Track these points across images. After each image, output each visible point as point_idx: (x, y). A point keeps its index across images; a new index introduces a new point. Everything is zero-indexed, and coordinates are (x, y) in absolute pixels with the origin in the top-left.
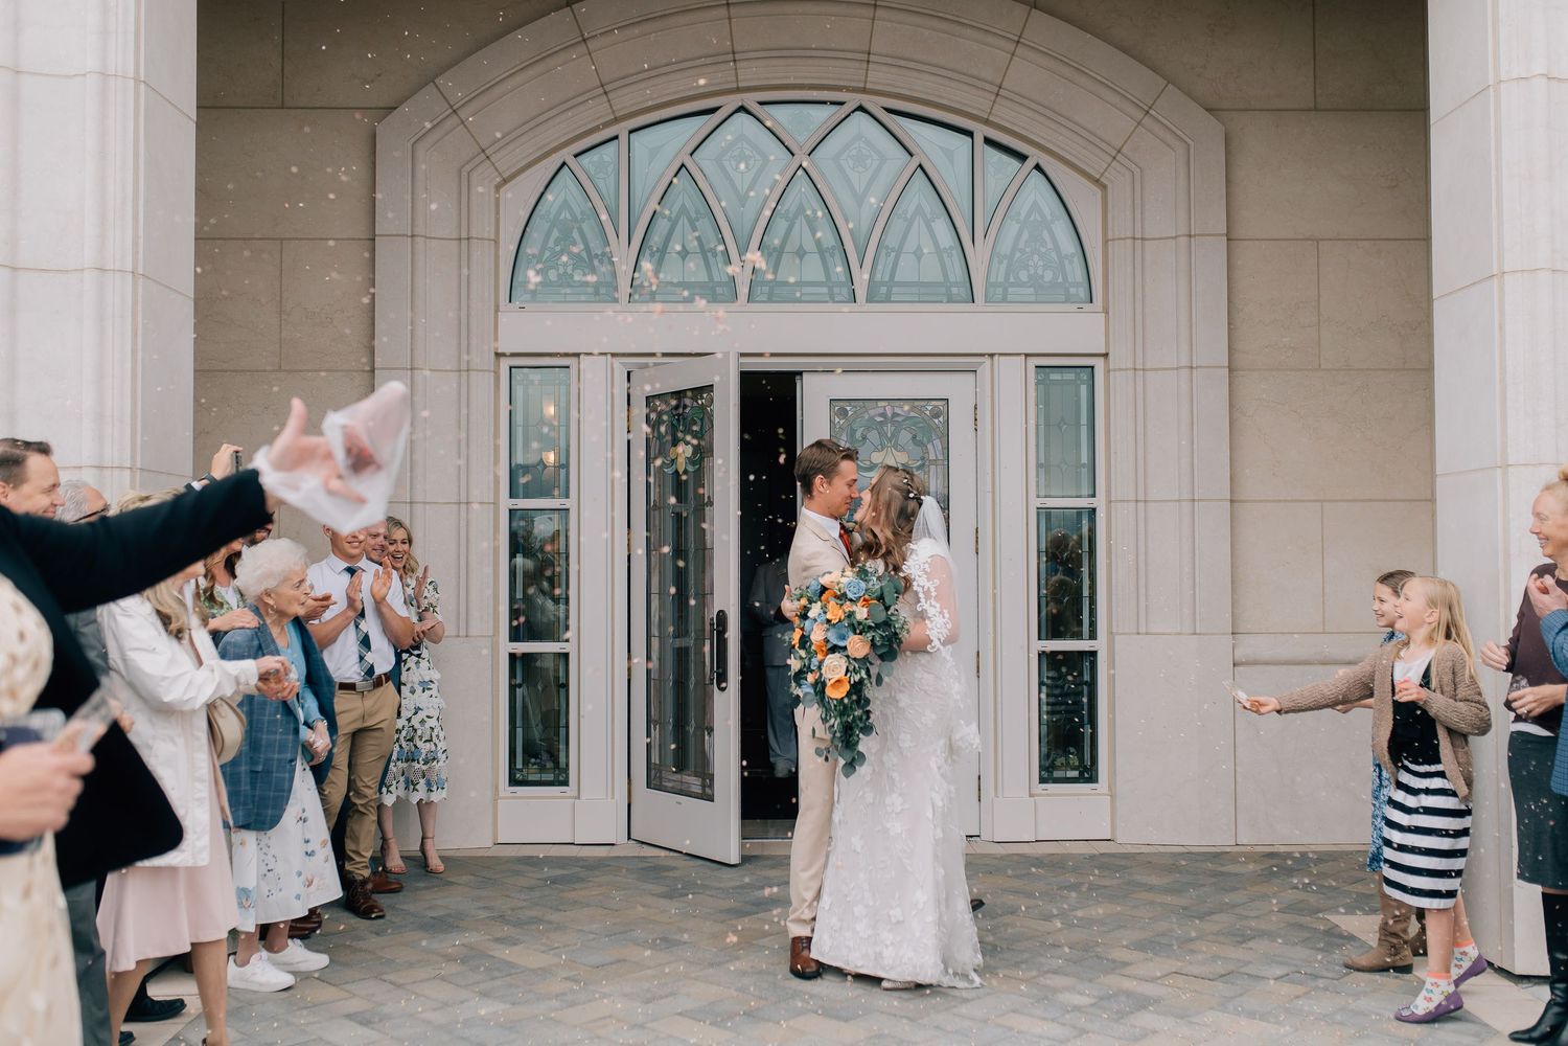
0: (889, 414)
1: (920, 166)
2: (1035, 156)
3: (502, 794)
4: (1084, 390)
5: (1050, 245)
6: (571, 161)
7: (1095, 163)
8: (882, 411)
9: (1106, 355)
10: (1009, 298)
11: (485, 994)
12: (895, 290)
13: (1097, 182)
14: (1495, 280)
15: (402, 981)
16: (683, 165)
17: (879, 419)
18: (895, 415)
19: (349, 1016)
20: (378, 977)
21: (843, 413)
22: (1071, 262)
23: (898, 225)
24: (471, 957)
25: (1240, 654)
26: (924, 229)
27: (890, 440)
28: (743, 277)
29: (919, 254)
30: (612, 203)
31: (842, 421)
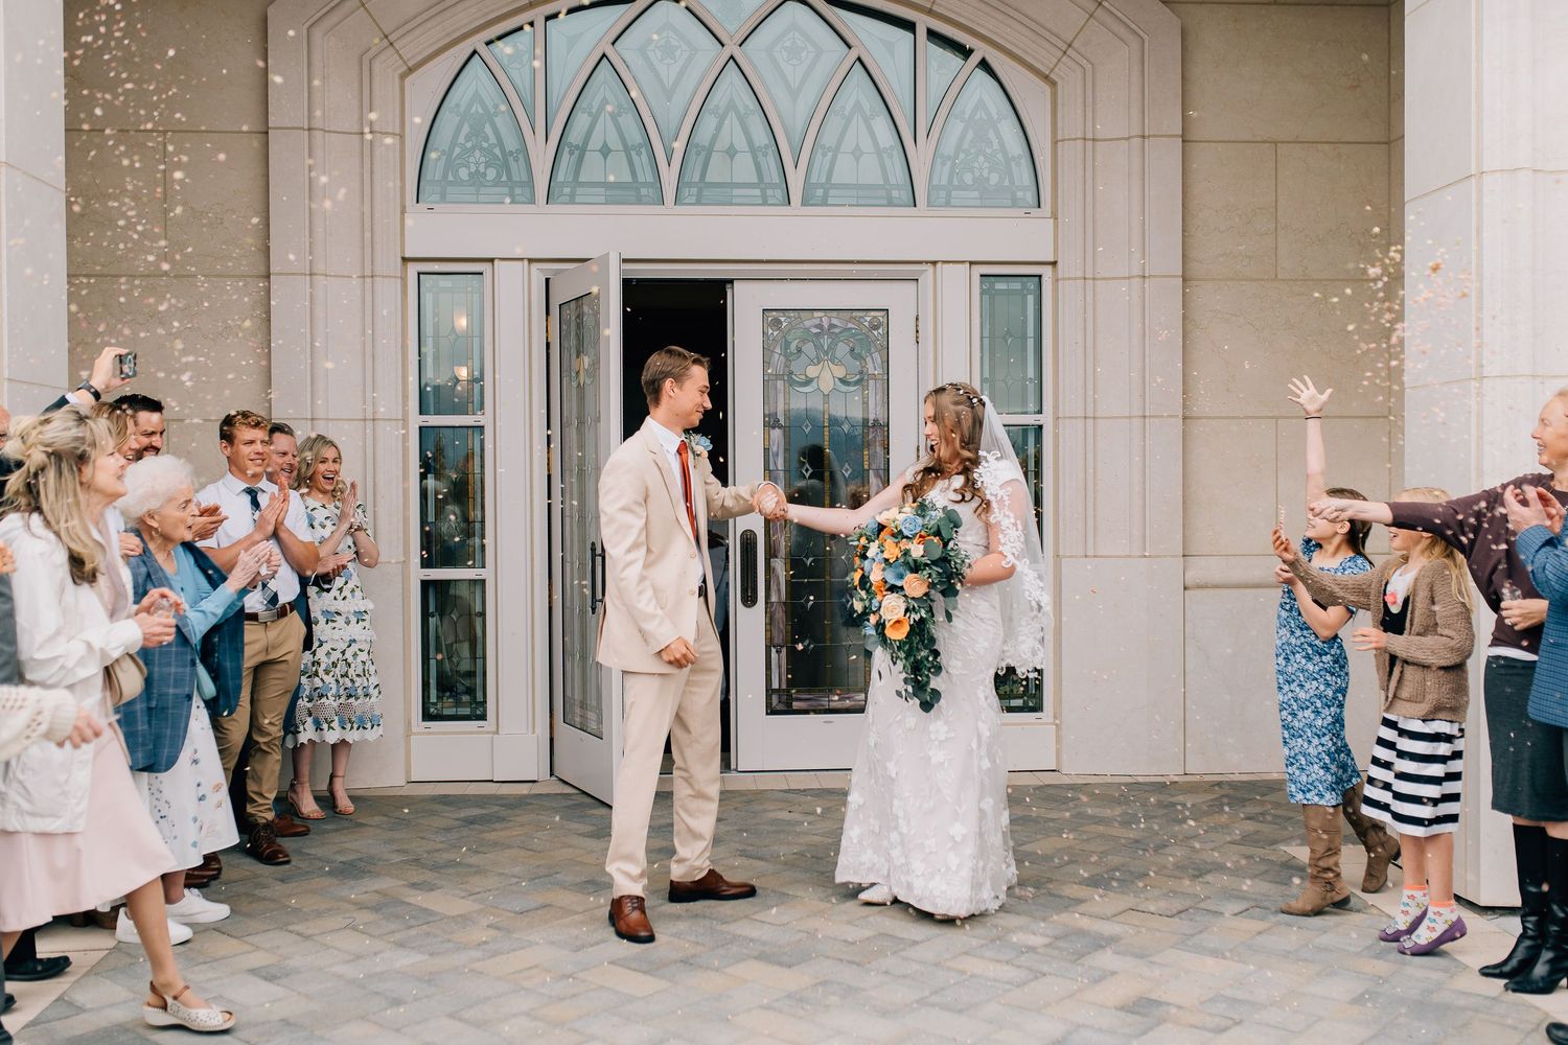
0: (826, 325)
1: (859, 59)
2: (981, 51)
3: (414, 730)
4: (1031, 299)
5: (996, 146)
6: (482, 49)
7: (1044, 58)
8: (817, 321)
9: (1054, 264)
10: (953, 202)
11: (401, 945)
12: (832, 192)
13: (1046, 78)
14: (1473, 180)
15: (310, 932)
16: (604, 55)
17: (815, 331)
18: (832, 326)
19: (253, 972)
20: (284, 927)
21: (776, 323)
22: (1018, 165)
23: (834, 124)
24: (385, 905)
25: (1193, 576)
26: (862, 126)
27: (826, 353)
28: (669, 177)
29: (857, 153)
30: (527, 97)
31: (775, 333)
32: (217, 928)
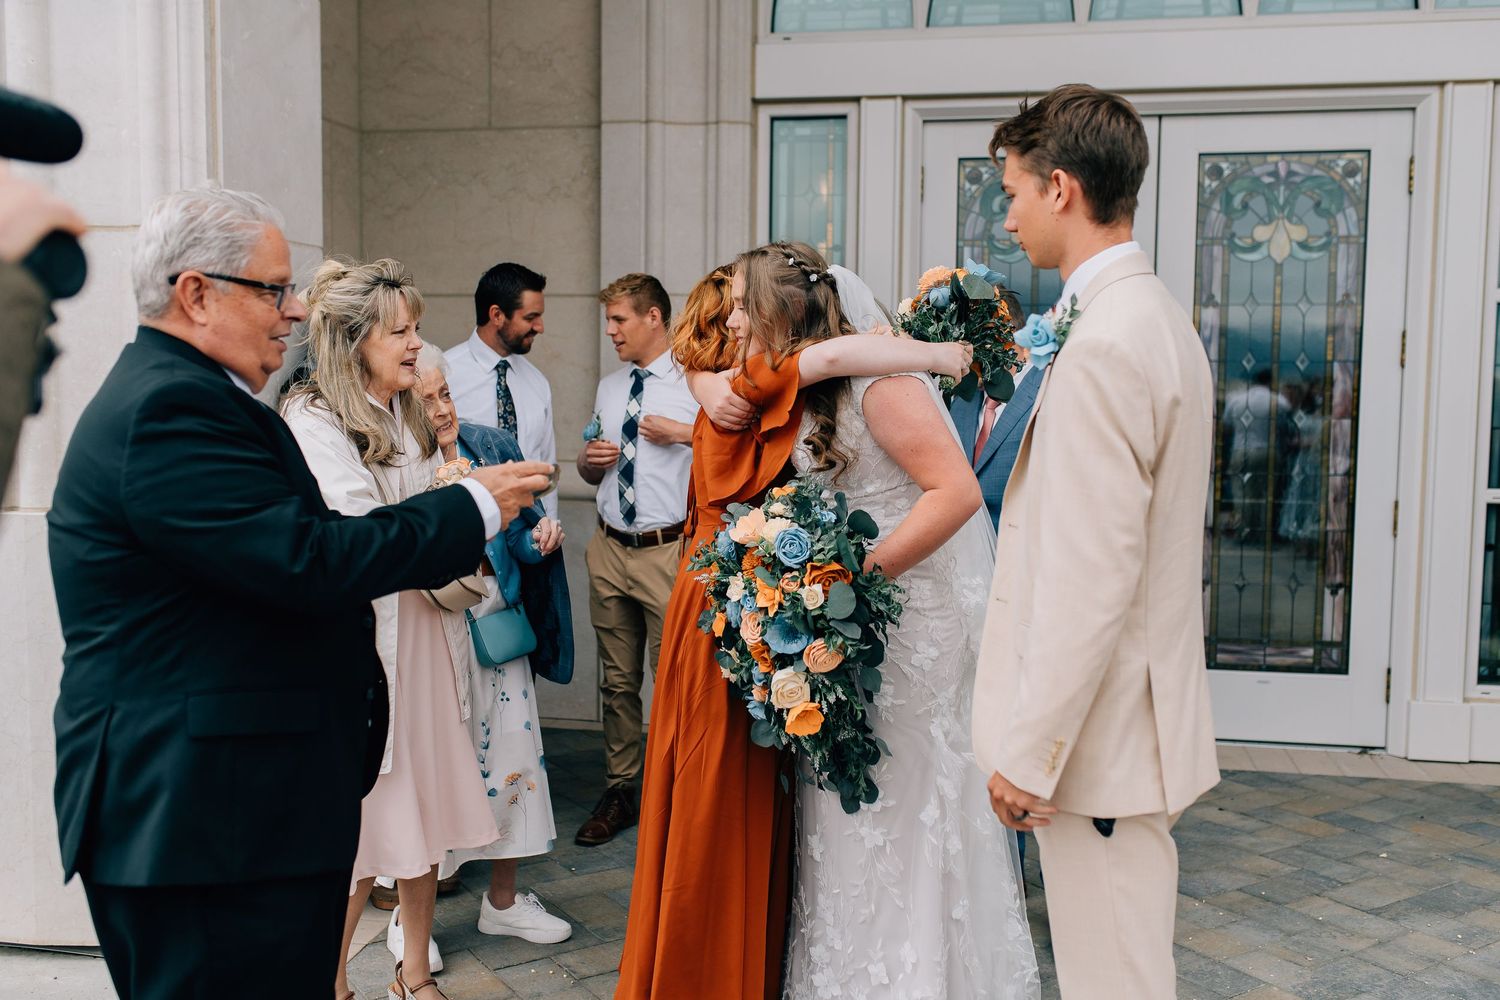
0: (1283, 172)
8: (1271, 168)
17: (1268, 180)
18: (1291, 173)
21: (1216, 172)
27: (1282, 209)
31: (1214, 184)
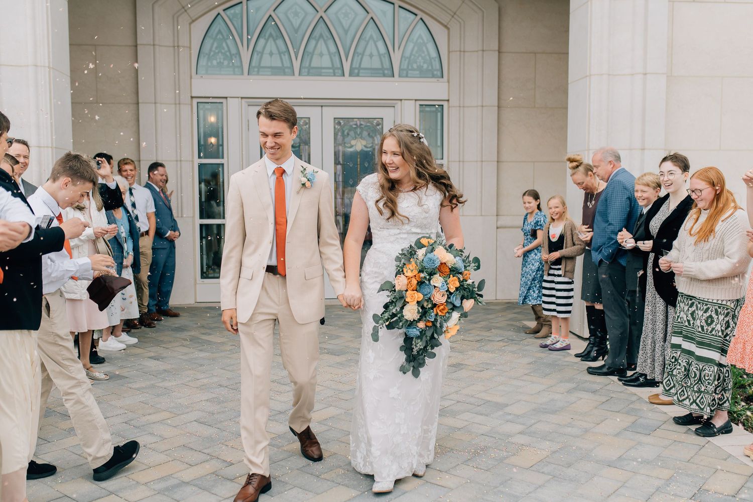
0: (358, 124)
1: (372, 18)
2: (420, 15)
3: (198, 282)
4: (439, 114)
5: (426, 53)
6: (222, 13)
7: (445, 19)
8: (355, 123)
9: (448, 100)
10: (409, 75)
11: (201, 350)
12: (361, 71)
13: (446, 26)
14: (588, 78)
15: (168, 347)
16: (270, 16)
18: (361, 125)
19: (150, 358)
20: (158, 346)
21: (339, 123)
22: (435, 61)
23: (362, 43)
24: (193, 339)
25: (500, 223)
26: (373, 45)
27: (359, 135)
28: (297, 65)
29: (371, 56)
30: (240, 31)
31: (339, 127)
32: (134, 346)
